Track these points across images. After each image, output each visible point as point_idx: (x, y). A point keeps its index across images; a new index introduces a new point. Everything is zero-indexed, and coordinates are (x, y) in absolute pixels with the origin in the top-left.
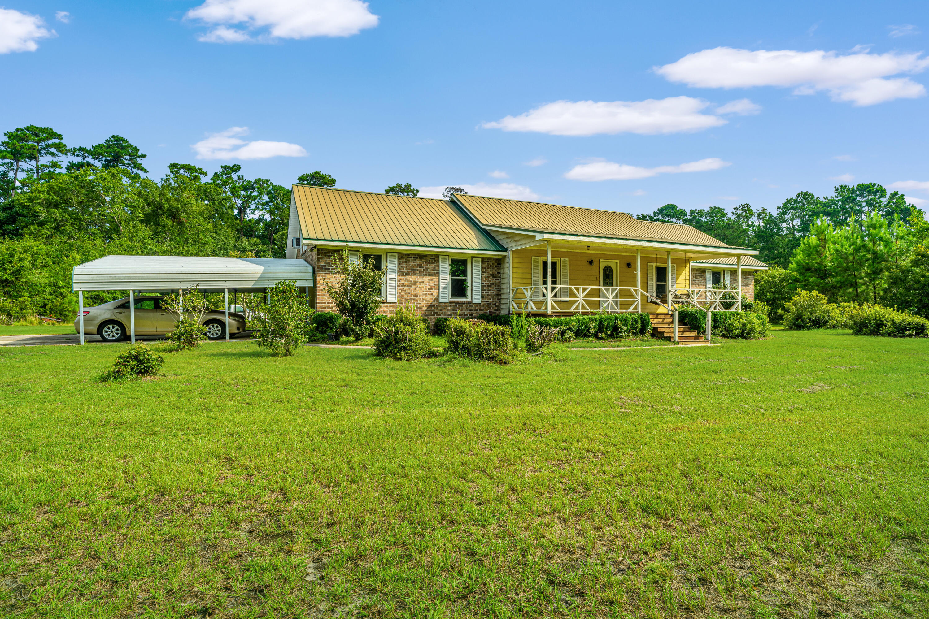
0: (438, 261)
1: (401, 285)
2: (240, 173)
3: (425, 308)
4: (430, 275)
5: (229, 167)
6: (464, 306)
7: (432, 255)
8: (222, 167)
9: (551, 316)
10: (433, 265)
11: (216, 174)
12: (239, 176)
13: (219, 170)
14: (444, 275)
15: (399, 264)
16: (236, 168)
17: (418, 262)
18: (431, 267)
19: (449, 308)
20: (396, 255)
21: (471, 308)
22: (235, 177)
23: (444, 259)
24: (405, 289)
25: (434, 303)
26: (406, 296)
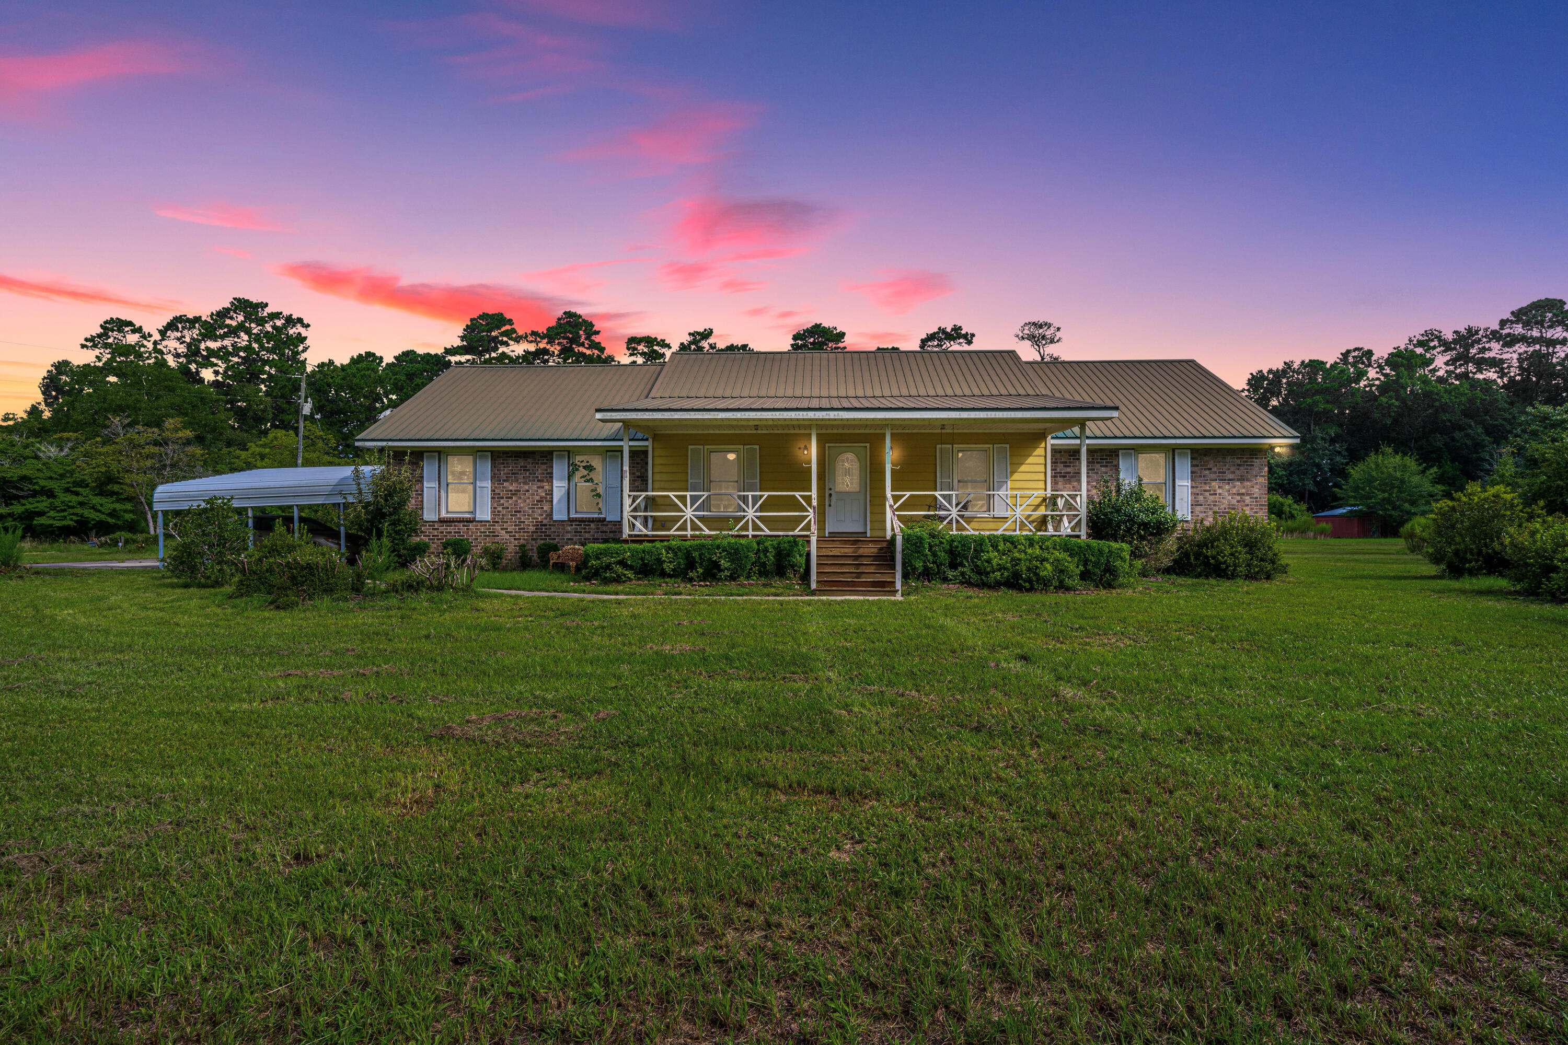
0: (552, 460)
1: (495, 496)
2: (711, 340)
3: (532, 528)
4: (539, 481)
5: (698, 333)
6: (592, 525)
7: (542, 452)
8: (690, 334)
9: (626, 541)
10: (544, 467)
11: (682, 344)
12: (711, 345)
13: (686, 339)
14: (561, 479)
15: (493, 466)
16: (707, 334)
17: (521, 462)
18: (540, 471)
19: (569, 528)
20: (489, 454)
21: (605, 528)
22: (705, 344)
23: (560, 457)
24: (502, 501)
25: (545, 522)
26: (504, 512)
